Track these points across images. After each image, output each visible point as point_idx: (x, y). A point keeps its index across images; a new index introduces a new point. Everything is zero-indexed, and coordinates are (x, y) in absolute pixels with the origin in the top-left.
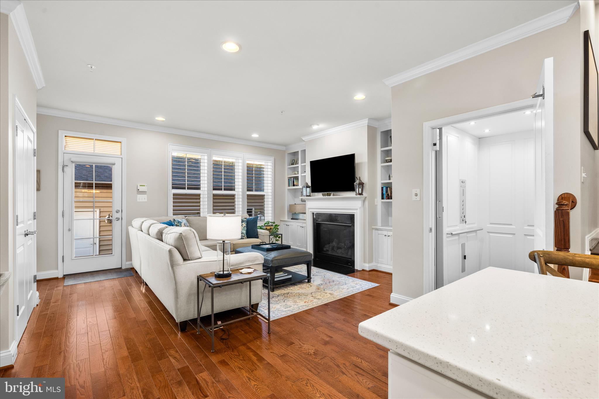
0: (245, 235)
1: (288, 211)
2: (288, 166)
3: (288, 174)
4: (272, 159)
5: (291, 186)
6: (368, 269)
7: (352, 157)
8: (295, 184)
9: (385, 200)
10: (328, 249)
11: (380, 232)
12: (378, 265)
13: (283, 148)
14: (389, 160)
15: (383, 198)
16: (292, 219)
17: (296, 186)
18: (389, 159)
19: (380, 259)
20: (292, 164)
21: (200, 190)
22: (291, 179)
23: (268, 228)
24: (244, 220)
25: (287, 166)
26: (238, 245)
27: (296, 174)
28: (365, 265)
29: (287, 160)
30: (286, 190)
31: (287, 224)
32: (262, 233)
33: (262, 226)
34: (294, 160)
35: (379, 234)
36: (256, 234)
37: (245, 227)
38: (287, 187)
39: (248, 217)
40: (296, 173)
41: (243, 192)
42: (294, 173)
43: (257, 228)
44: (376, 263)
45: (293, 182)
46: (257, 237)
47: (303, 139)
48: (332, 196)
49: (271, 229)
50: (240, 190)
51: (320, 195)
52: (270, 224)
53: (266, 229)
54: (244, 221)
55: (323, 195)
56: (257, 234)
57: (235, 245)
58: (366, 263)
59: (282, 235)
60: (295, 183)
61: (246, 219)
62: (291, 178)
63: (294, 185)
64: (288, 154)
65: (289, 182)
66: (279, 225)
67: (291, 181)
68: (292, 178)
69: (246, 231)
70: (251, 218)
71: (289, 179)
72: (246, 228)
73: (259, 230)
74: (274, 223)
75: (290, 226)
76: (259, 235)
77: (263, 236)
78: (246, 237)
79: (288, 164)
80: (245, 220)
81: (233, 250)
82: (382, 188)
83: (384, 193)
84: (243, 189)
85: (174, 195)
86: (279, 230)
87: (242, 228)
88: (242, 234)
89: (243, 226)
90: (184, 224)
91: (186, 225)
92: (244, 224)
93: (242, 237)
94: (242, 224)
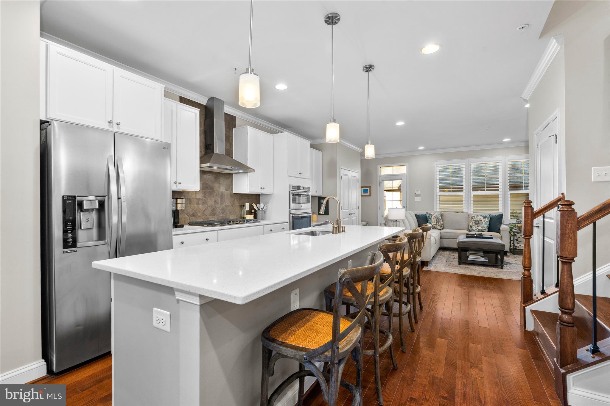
0: (487, 228)
21: (463, 191)
36: (499, 230)
43: (501, 224)
46: (498, 232)
54: (488, 217)
61: (489, 215)
69: (488, 226)
72: (488, 223)
73: (503, 225)
78: (487, 230)
84: (503, 189)
85: (440, 196)
87: (484, 222)
88: (483, 227)
89: (486, 221)
90: (435, 217)
91: (437, 217)
92: (487, 220)
93: (483, 230)
94: (484, 219)
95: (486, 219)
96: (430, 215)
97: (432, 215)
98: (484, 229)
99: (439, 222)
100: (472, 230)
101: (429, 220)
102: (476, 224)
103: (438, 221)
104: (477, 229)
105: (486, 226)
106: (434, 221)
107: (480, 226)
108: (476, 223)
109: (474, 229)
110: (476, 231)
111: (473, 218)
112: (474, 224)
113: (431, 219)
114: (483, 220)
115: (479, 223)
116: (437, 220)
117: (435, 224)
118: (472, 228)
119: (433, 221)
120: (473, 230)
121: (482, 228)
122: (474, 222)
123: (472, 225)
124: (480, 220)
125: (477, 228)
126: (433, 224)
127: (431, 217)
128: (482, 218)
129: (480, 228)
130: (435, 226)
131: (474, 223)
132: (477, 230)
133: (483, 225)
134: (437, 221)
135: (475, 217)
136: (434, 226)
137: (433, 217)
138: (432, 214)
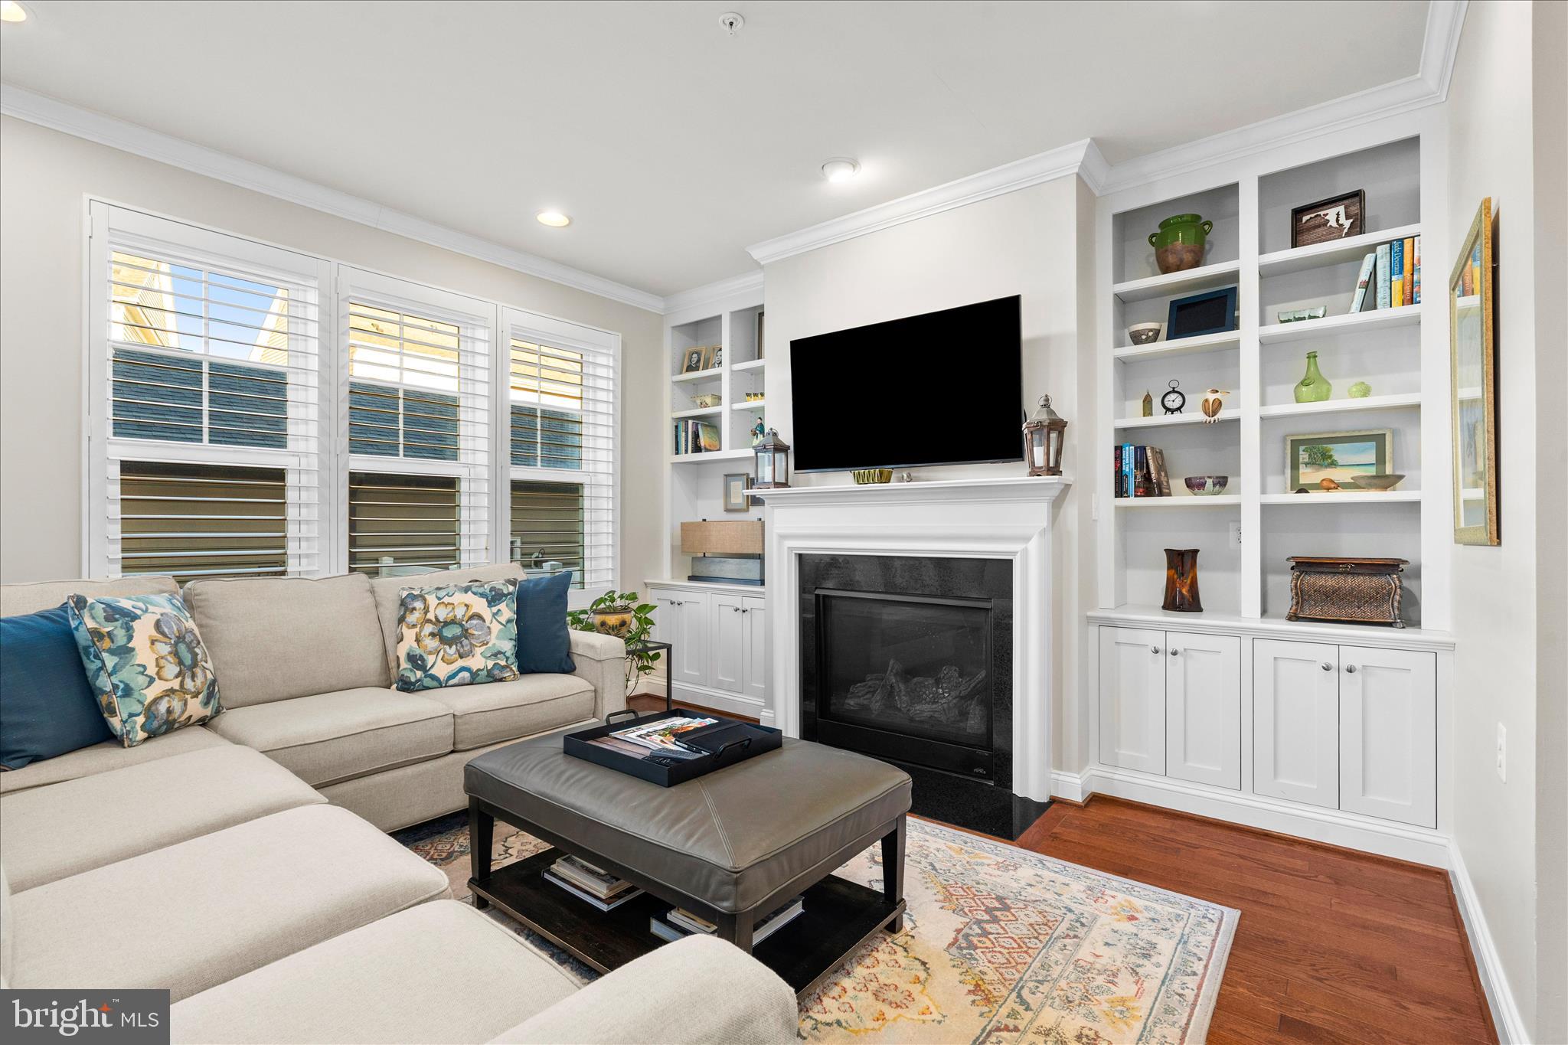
0: (512, 659)
1: (673, 547)
2: (673, 375)
3: (672, 406)
4: (615, 340)
5: (686, 451)
6: (1078, 798)
7: (1007, 311)
8: (702, 444)
9: (1131, 501)
10: (865, 702)
11: (1122, 635)
12: (1116, 777)
13: (655, 305)
14: (1151, 334)
15: (1120, 492)
16: (692, 578)
17: (707, 450)
18: (1151, 330)
19: (1122, 752)
20: (690, 369)
21: (285, 447)
22: (687, 424)
23: (612, 620)
24: (505, 592)
25: (668, 377)
26: (476, 717)
27: (706, 406)
28: (1061, 778)
29: (670, 350)
30: (667, 470)
31: (673, 600)
32: (592, 647)
33: (584, 612)
34: (698, 354)
35: (1117, 643)
36: (565, 653)
37: (509, 621)
38: (669, 457)
39: (521, 575)
40: (709, 400)
41: (495, 468)
42: (698, 402)
43: (565, 625)
44: (1106, 769)
45: (696, 436)
46: (566, 667)
47: (758, 253)
48: (893, 485)
49: (623, 623)
50: (483, 458)
51: (842, 480)
52: (619, 603)
53: (604, 628)
54: (506, 595)
55: (858, 480)
56: (569, 655)
57: (458, 721)
58: (1069, 770)
59: (669, 648)
60: (703, 442)
61: (513, 583)
62: (686, 419)
63: (697, 449)
64: (673, 327)
65: (677, 437)
66: (656, 607)
67: (687, 432)
68: (690, 422)
69: (513, 643)
70: (537, 582)
71: (677, 427)
72: (513, 629)
73: (576, 635)
74: (633, 597)
75: (685, 606)
76: (577, 660)
77: (599, 665)
78: (515, 669)
79: (673, 367)
80: (511, 588)
81: (451, 748)
82: (1119, 450)
83: (1126, 469)
84: (494, 452)
85: (127, 467)
86: (652, 629)
87: (496, 628)
88: (495, 655)
89: (503, 620)
90: (158, 625)
91: (172, 629)
92: (507, 611)
93: (496, 672)
94: (495, 609)
95: (502, 606)
96: (109, 619)
97: (135, 617)
98: (503, 663)
99: (195, 664)
100: (427, 682)
101: (110, 661)
102: (446, 641)
103: (188, 661)
104: (463, 669)
105: (508, 647)
106: (160, 667)
107: (478, 651)
108: (448, 633)
109: (441, 670)
110: (451, 682)
111: (418, 605)
112: (432, 643)
113: (124, 652)
114: (486, 614)
115: (466, 634)
116: (182, 648)
117: (172, 691)
118: (423, 668)
119: (152, 671)
120: (434, 678)
121: (490, 664)
122: (429, 628)
123: (418, 651)
124: (471, 618)
125: (460, 663)
126: (150, 694)
127: (130, 638)
128: (480, 605)
129: (478, 662)
130: (169, 711)
131: (432, 635)
132: (466, 675)
133: (493, 640)
134: (180, 663)
135: (432, 600)
136: (163, 707)
137: (143, 629)
138: (126, 604)
